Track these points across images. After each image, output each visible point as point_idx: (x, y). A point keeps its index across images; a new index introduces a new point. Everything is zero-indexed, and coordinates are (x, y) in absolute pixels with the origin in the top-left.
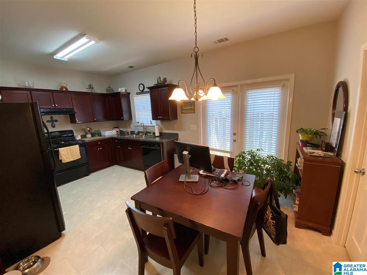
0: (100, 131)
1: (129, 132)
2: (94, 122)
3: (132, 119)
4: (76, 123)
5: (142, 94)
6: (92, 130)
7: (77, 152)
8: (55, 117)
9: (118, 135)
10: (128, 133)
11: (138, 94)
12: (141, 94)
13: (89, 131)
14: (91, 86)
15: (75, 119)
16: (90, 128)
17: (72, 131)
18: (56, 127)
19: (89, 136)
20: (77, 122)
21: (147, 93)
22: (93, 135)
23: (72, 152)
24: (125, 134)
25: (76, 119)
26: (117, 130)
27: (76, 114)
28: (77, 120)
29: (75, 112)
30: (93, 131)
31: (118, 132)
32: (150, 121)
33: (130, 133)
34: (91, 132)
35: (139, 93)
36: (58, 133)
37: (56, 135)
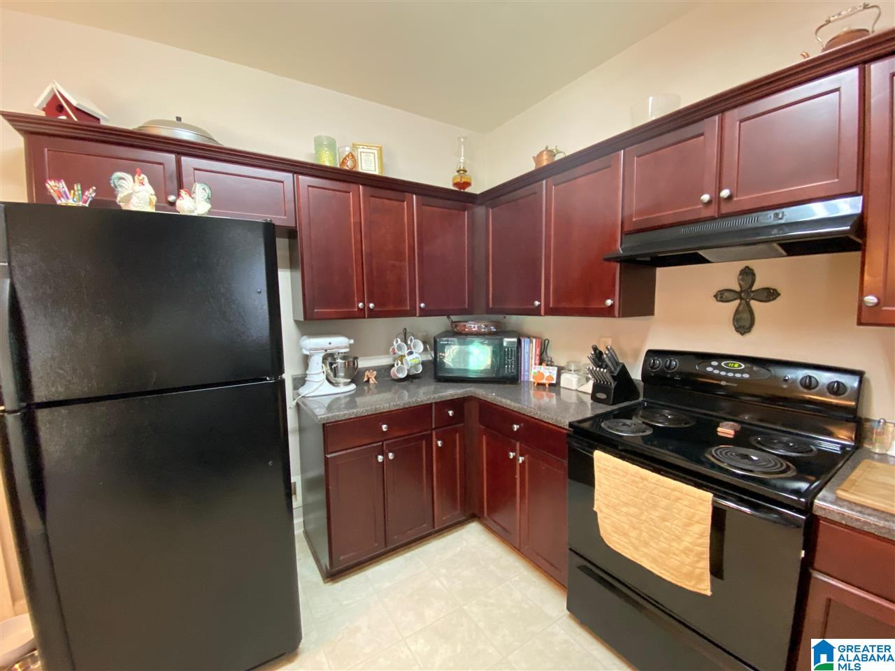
8: (768, 271)
18: (752, 330)
25: (869, 284)
28: (871, 300)
36: (741, 366)
37: (726, 379)
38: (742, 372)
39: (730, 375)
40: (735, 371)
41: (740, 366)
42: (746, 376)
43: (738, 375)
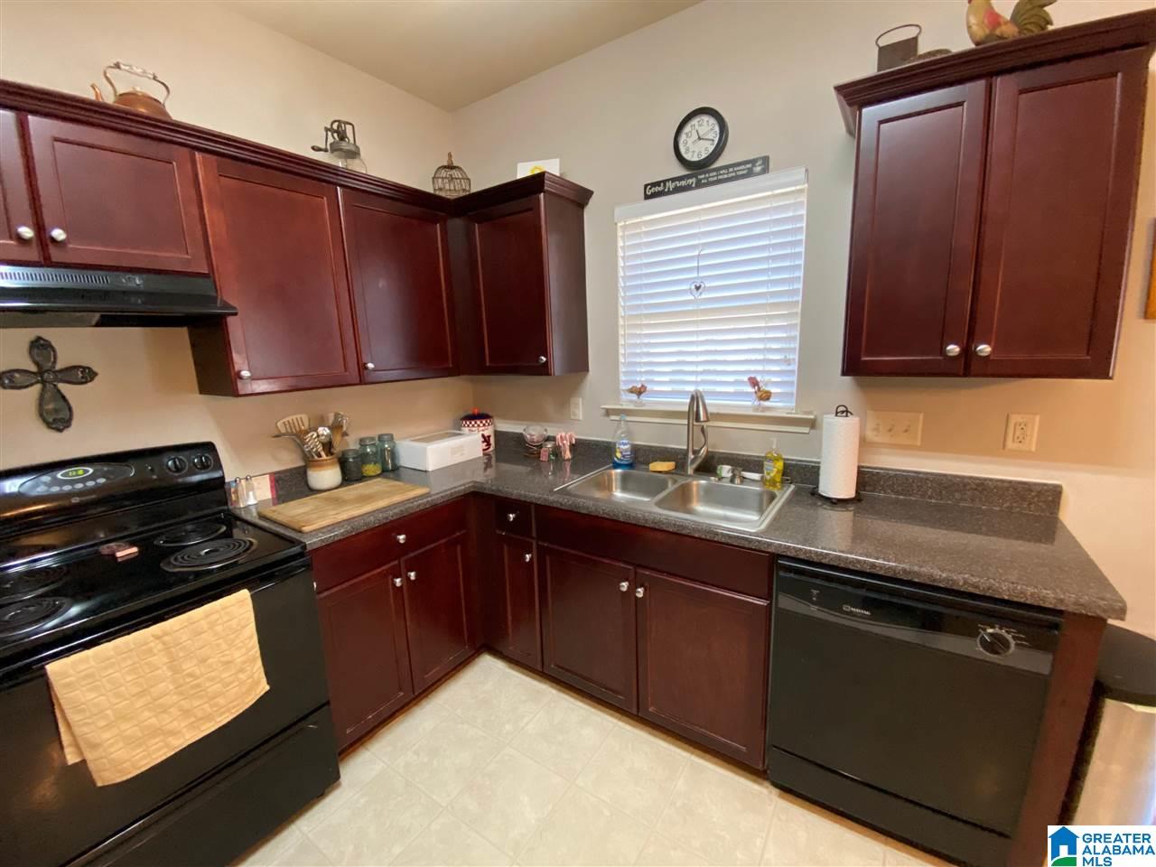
0: (391, 438)
1: (568, 448)
2: (362, 382)
3: (585, 368)
4: (236, 394)
5: (699, 185)
6: (345, 434)
7: (238, 656)
8: (72, 344)
9: (489, 459)
10: (557, 452)
11: (655, 191)
12: (688, 188)
13: (328, 446)
14: (343, 137)
15: (228, 361)
16: (336, 427)
17: (209, 447)
18: (74, 423)
19: (327, 476)
20: (243, 388)
21: (750, 174)
22: (351, 473)
23: (189, 666)
24: (544, 458)
25: (239, 361)
26: (486, 433)
27: (230, 320)
28: (245, 373)
29: (226, 305)
30: (352, 444)
31: (489, 444)
32: (745, 378)
33: (568, 455)
34: (338, 449)
35: (671, 185)
36: (88, 471)
37: (80, 493)
38: (92, 477)
39: (80, 486)
40: (83, 480)
41: (86, 471)
42: (102, 481)
43: (91, 484)
